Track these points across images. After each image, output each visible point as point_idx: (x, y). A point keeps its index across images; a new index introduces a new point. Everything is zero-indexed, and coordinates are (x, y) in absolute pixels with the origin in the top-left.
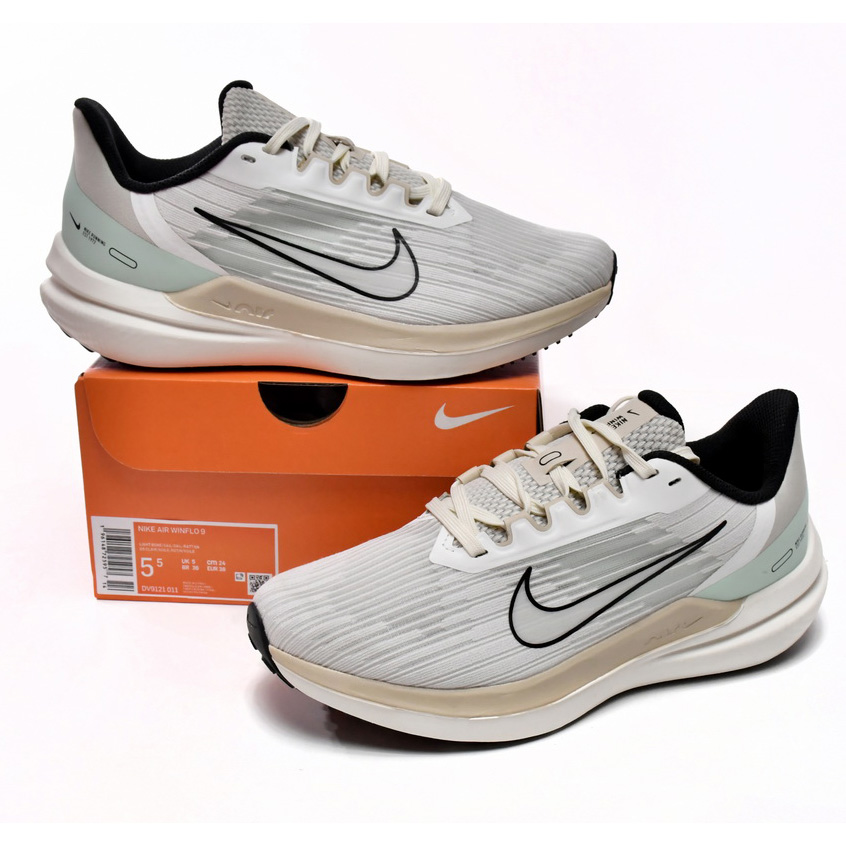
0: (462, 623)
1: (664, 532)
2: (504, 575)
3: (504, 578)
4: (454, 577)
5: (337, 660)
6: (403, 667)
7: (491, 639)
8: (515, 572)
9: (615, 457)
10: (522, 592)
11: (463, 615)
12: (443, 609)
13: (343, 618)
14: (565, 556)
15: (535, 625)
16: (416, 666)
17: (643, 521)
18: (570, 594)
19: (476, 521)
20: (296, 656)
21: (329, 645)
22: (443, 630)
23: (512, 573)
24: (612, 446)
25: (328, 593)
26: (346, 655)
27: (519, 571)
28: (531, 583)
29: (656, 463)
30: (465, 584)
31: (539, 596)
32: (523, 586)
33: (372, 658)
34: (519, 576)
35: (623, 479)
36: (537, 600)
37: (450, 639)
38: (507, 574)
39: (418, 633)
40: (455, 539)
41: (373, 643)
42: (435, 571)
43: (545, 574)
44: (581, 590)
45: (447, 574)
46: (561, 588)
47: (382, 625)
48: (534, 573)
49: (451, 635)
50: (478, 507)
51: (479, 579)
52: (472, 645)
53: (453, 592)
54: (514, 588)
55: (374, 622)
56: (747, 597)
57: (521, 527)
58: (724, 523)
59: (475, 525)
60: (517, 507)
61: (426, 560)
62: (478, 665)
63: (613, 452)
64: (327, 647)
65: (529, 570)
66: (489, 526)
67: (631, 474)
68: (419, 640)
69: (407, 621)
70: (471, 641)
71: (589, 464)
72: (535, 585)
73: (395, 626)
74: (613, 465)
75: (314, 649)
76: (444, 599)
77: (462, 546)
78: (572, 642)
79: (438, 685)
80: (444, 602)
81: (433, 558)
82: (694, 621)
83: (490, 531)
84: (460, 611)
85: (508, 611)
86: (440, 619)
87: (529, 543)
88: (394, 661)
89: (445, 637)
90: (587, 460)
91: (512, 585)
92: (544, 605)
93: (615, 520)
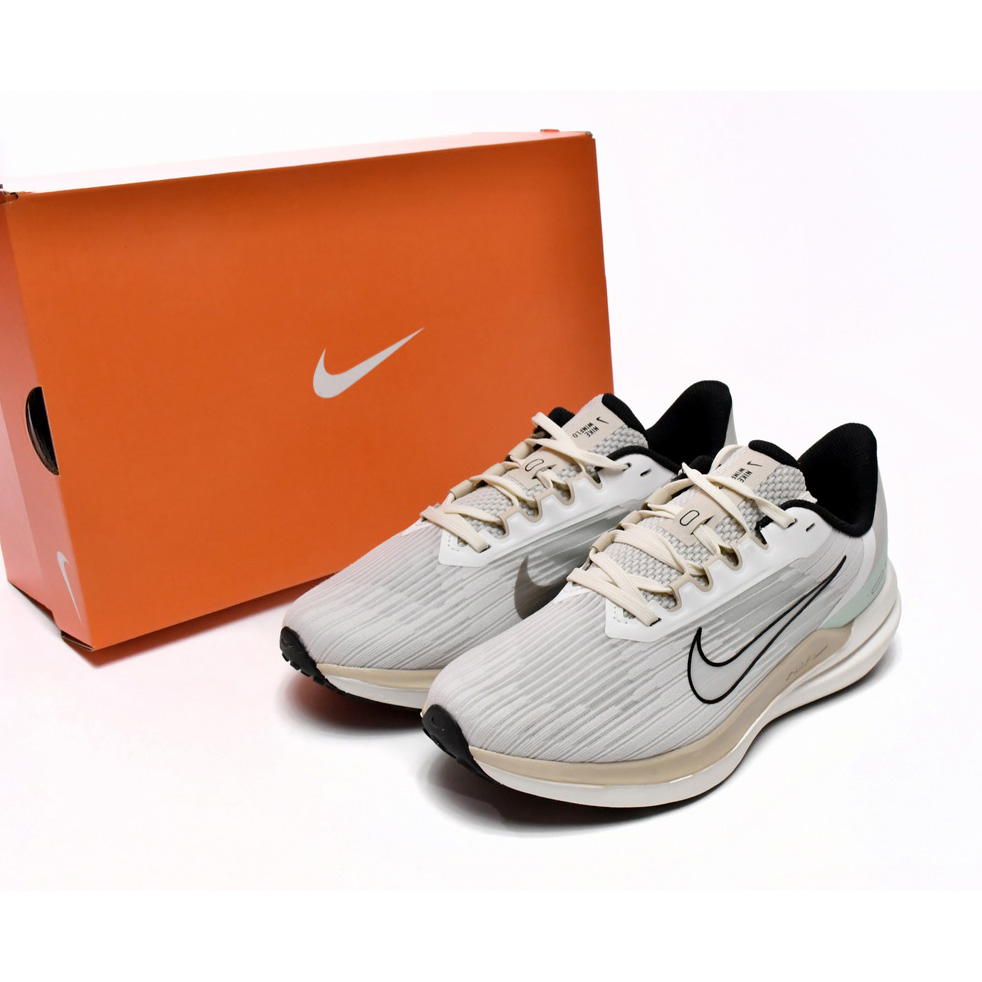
0: (651, 693)
1: (803, 575)
2: (678, 639)
3: (680, 641)
4: (634, 648)
5: (545, 750)
6: (607, 746)
7: (678, 703)
8: (688, 634)
9: (750, 510)
10: (696, 653)
11: (650, 685)
12: (631, 682)
13: (542, 707)
14: (729, 612)
15: (711, 682)
16: (620, 743)
17: (787, 568)
18: (733, 647)
19: (640, 589)
20: (502, 753)
21: (536, 736)
22: (636, 702)
23: (684, 636)
24: (746, 499)
25: (515, 684)
26: (554, 743)
27: (690, 633)
28: (702, 642)
29: (793, 512)
30: (646, 654)
31: (709, 654)
32: (696, 646)
33: (579, 742)
34: (691, 637)
35: (763, 531)
36: (709, 658)
37: (644, 710)
38: (681, 638)
39: (615, 709)
40: (625, 610)
41: (577, 728)
42: (614, 646)
43: (712, 632)
44: (742, 641)
45: (627, 647)
46: (725, 643)
47: (581, 708)
48: (704, 632)
49: (644, 706)
50: (635, 575)
51: (657, 647)
52: (664, 712)
53: (636, 664)
54: (688, 650)
55: (573, 706)
56: (853, 620)
57: (688, 590)
58: (845, 558)
59: (641, 593)
60: (674, 571)
61: (603, 635)
62: (672, 730)
63: (748, 505)
64: (533, 739)
65: (699, 631)
66: (654, 594)
67: (771, 524)
68: (617, 716)
69: (603, 699)
70: (662, 709)
71: (728, 520)
72: (706, 643)
73: (592, 706)
74: (750, 517)
75: (521, 743)
76: (630, 672)
77: (634, 617)
78: (739, 692)
79: (639, 757)
80: (630, 675)
81: (608, 632)
82: (821, 651)
83: (657, 598)
84: (647, 681)
85: (686, 673)
86: (631, 693)
87: (696, 604)
88: (598, 742)
89: (639, 710)
90: (725, 515)
91: (686, 648)
92: (715, 661)
93: (765, 571)
